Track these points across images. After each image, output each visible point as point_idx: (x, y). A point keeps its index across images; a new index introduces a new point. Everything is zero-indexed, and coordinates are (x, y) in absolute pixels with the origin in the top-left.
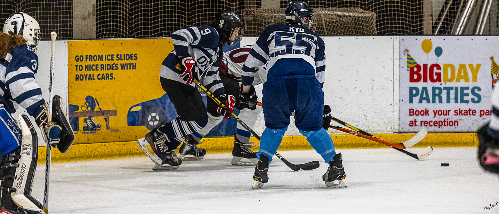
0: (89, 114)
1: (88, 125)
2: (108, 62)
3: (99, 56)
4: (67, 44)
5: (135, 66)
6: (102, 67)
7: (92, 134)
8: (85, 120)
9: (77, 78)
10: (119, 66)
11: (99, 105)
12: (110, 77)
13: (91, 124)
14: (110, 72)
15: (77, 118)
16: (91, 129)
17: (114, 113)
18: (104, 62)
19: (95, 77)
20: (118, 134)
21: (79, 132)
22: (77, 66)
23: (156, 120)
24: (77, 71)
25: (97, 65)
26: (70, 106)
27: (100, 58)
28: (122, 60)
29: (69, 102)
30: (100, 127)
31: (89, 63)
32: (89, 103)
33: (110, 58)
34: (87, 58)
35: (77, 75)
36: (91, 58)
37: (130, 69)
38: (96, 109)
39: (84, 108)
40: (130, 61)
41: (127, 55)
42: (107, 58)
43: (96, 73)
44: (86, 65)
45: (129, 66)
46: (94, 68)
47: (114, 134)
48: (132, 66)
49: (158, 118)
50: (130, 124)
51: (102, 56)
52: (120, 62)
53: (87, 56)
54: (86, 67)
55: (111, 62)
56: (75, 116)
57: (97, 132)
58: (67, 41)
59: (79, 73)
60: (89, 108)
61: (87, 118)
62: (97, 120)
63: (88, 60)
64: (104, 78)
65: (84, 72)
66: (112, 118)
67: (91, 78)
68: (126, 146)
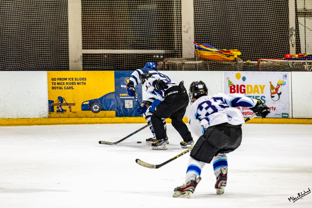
0: (60, 105)
1: (59, 110)
2: (70, 81)
3: (65, 78)
4: (47, 73)
5: (85, 83)
6: (67, 84)
7: (61, 114)
8: (58, 107)
9: (53, 88)
10: (76, 83)
11: (65, 101)
12: (71, 88)
13: (61, 109)
14: (71, 86)
15: (53, 106)
16: (61, 112)
17: (74, 104)
18: (68, 81)
19: (63, 88)
20: (76, 114)
21: (54, 112)
22: (53, 83)
23: (97, 108)
24: (53, 85)
25: (64, 83)
26: (49, 101)
27: (66, 79)
28: (78, 80)
29: (49, 99)
30: (66, 111)
31: (59, 81)
32: (60, 99)
33: (71, 79)
34: (58, 79)
35: (52, 87)
36: (60, 79)
37: (82, 84)
38: (64, 102)
39: (57, 102)
40: (82, 81)
41: (80, 78)
42: (69, 79)
43: (63, 86)
44: (58, 83)
45: (82, 83)
46: (62, 84)
47: (74, 114)
48: (83, 83)
49: (98, 107)
50: (82, 110)
51: (66, 78)
52: (76, 81)
53: (58, 78)
54: (58, 84)
55: (72, 81)
56: (52, 105)
57: (64, 113)
58: (47, 71)
59: (54, 86)
60: (60, 102)
61: (59, 106)
62: (64, 107)
63: (59, 80)
64: (68, 89)
65: (57, 86)
66: (73, 107)
67: (60, 88)
68: (80, 120)
